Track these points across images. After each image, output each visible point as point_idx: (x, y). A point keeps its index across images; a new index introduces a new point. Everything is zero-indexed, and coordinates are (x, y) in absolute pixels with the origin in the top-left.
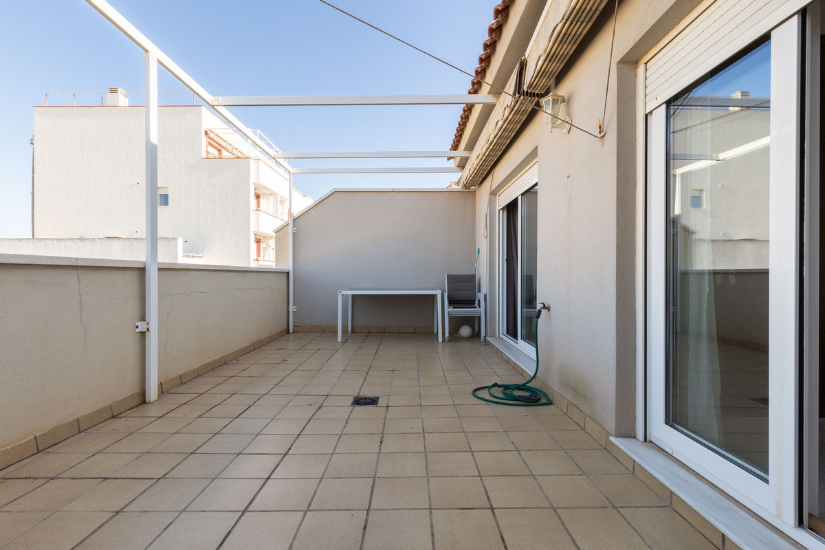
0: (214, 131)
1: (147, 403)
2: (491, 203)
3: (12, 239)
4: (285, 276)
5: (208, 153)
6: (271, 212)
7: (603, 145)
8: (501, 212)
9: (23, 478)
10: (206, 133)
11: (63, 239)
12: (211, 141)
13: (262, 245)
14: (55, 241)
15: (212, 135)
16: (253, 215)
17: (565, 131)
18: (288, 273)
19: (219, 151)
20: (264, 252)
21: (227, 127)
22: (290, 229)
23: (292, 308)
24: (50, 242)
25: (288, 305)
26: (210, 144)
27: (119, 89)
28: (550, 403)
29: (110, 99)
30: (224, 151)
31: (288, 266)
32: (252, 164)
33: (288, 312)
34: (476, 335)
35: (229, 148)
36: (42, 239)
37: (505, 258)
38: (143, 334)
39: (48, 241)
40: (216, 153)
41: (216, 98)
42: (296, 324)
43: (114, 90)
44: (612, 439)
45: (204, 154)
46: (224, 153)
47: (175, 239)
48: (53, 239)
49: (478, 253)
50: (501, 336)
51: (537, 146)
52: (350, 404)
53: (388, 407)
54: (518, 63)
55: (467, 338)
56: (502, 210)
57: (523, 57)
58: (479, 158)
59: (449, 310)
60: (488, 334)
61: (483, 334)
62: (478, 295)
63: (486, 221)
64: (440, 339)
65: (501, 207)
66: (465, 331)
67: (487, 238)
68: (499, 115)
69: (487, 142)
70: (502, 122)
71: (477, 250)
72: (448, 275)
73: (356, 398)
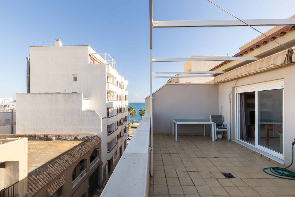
0: (92, 54)
1: (152, 177)
3: (24, 94)
5: (90, 62)
6: (112, 83)
8: (237, 94)
10: (90, 55)
11: (41, 94)
12: (91, 58)
13: (109, 95)
14: (39, 94)
15: (92, 56)
16: (107, 84)
19: (94, 61)
20: (109, 97)
21: (96, 53)
24: (37, 95)
26: (91, 59)
27: (59, 40)
29: (56, 43)
30: (95, 61)
32: (106, 66)
34: (224, 138)
35: (97, 60)
36: (34, 94)
39: (36, 95)
40: (93, 62)
41: (153, 59)
43: (57, 40)
45: (89, 63)
46: (96, 62)
47: (81, 93)
48: (38, 94)
49: (222, 107)
50: (238, 139)
51: (283, 78)
52: (225, 177)
53: (241, 179)
54: (287, 50)
55: (221, 139)
56: (238, 93)
57: (290, 49)
58: (237, 76)
59: (217, 129)
60: (232, 138)
61: (229, 138)
62: (224, 123)
63: (230, 97)
64: (213, 140)
65: (237, 93)
66: (220, 136)
67: (230, 103)
68: (263, 66)
69: (247, 72)
70: (265, 68)
71: (221, 106)
72: (211, 115)
73: (222, 173)
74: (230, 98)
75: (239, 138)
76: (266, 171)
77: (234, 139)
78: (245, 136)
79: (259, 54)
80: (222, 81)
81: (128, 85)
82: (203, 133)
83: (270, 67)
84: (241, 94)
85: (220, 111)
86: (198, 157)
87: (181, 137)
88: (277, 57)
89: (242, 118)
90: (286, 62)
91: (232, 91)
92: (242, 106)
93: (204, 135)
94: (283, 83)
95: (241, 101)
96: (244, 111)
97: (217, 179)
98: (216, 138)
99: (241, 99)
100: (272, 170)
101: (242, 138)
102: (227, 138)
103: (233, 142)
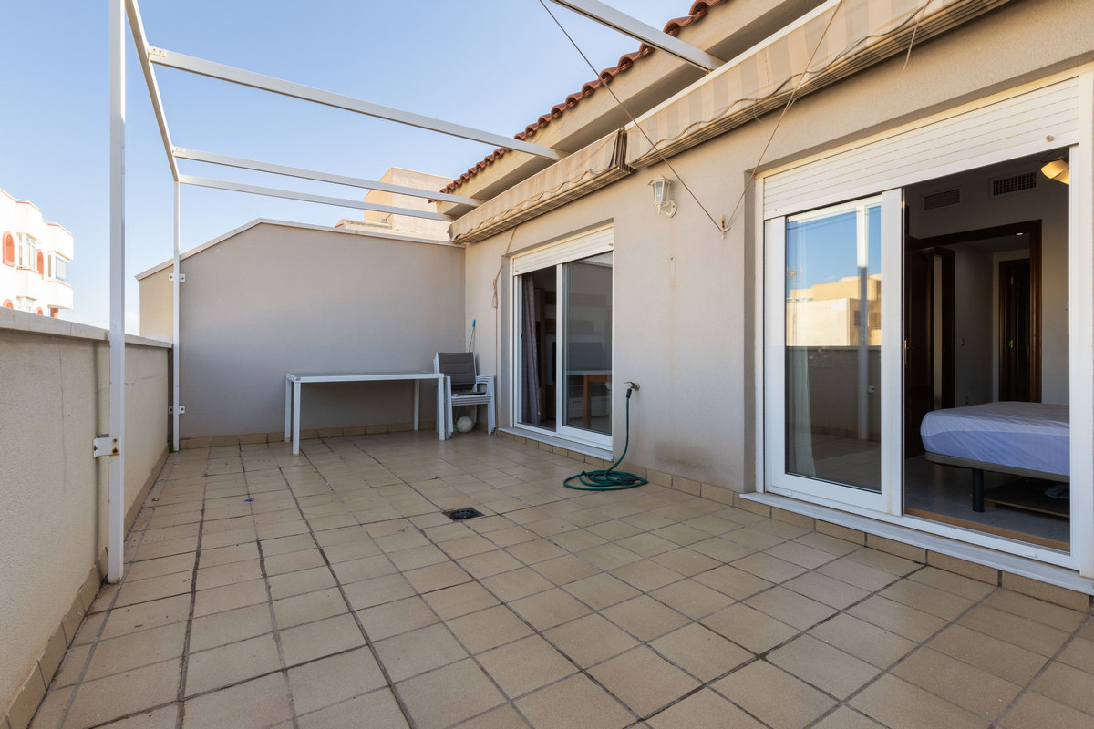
1: (113, 584)
2: (504, 268)
4: (164, 355)
7: (725, 238)
8: (516, 279)
9: (134, 714)
17: (670, 215)
18: (170, 351)
22: (175, 276)
23: (178, 410)
25: (171, 402)
28: (645, 482)
31: (171, 336)
33: (171, 417)
34: (479, 427)
37: (521, 333)
38: (97, 459)
42: (185, 436)
44: (741, 495)
49: (474, 326)
50: (516, 425)
51: (611, 220)
52: (450, 521)
53: (500, 515)
54: (615, 133)
55: (470, 432)
56: (518, 276)
57: (622, 129)
58: (509, 214)
59: (454, 397)
60: (500, 425)
61: (491, 425)
62: (478, 379)
63: (496, 288)
64: (442, 436)
65: (516, 274)
66: (466, 424)
67: (497, 308)
68: (571, 176)
69: (534, 199)
70: (574, 185)
71: (472, 322)
72: (439, 354)
73: (444, 513)
74: (496, 293)
75: (520, 421)
76: (570, 483)
77: (507, 425)
78: (536, 412)
79: (559, 140)
80: (473, 231)
81: (71, 257)
82: (413, 423)
83: (584, 179)
84: (526, 277)
85: (468, 340)
86: (371, 487)
87: (324, 443)
88: (597, 151)
89: (527, 352)
90: (614, 165)
91: (502, 267)
92: (528, 318)
93: (416, 428)
94: (612, 236)
95: (527, 303)
96: (534, 336)
97: (422, 531)
98: (451, 429)
99: (526, 296)
100: (584, 478)
101: (527, 419)
102: (486, 426)
103: (504, 435)
